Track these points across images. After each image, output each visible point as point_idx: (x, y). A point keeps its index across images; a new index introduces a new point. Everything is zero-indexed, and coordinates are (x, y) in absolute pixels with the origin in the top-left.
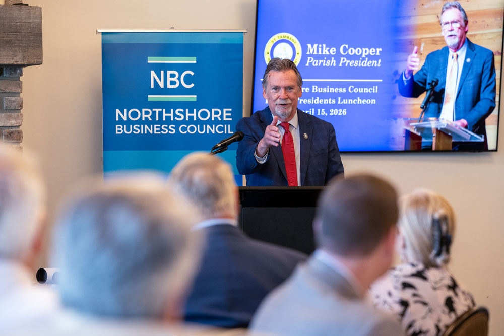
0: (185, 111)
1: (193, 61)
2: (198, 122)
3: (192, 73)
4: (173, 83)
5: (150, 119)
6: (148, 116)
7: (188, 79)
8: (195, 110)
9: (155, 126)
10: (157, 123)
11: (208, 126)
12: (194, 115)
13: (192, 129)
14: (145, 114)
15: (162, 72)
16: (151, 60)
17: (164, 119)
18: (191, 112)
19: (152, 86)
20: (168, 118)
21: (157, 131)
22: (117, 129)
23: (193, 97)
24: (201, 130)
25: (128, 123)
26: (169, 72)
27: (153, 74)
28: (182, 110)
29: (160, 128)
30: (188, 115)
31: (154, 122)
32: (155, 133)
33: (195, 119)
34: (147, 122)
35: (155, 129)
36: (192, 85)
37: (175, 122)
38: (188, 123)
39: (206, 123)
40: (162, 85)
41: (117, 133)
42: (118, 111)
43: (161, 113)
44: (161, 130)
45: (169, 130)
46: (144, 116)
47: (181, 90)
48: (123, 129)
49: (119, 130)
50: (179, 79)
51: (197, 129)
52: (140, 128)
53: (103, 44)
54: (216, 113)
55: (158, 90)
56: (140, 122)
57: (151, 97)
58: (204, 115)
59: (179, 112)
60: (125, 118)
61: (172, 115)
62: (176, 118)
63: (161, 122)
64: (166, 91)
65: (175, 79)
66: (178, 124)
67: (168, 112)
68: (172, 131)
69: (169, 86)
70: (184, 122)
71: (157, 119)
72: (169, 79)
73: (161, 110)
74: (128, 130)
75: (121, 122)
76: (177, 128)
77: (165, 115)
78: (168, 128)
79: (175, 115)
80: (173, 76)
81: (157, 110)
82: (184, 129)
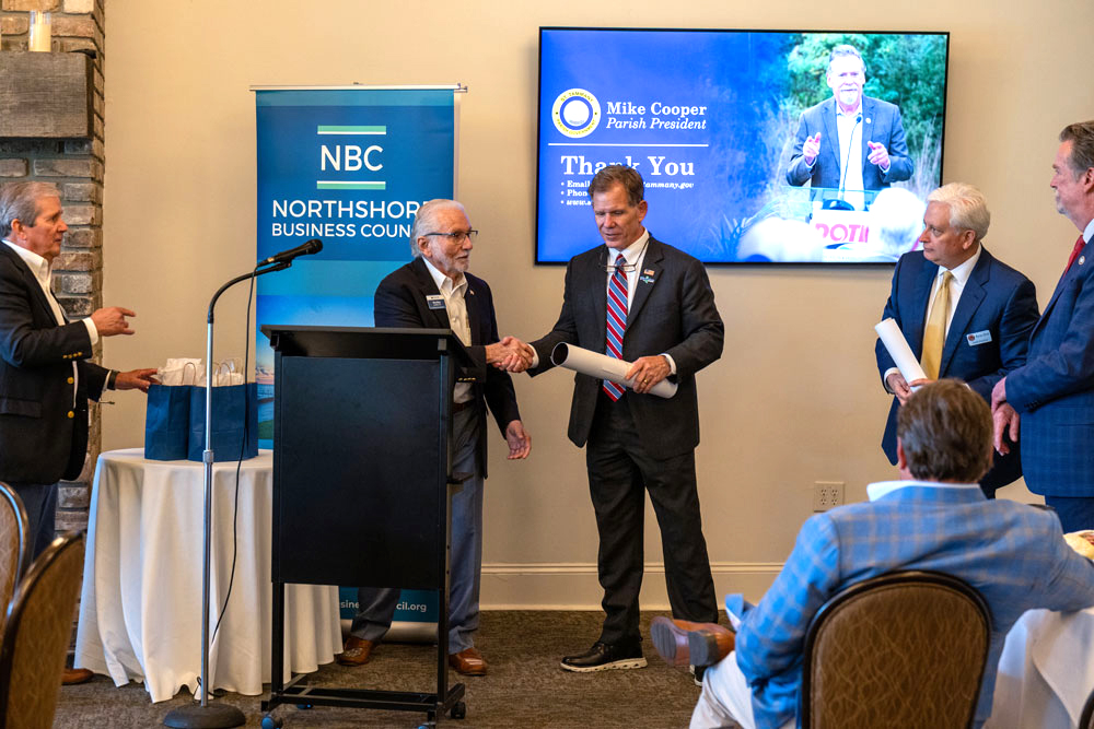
0: (369, 204)
1: (381, 131)
2: (388, 220)
3: (380, 150)
4: (353, 163)
5: (320, 216)
6: (317, 211)
7: (374, 158)
8: (383, 203)
9: (327, 225)
10: (329, 221)
11: (401, 227)
12: (382, 210)
13: (379, 231)
14: (312, 208)
15: (338, 148)
16: (323, 131)
17: (340, 216)
18: (378, 205)
19: (323, 168)
20: (346, 214)
21: (329, 233)
22: (274, 229)
23: (381, 185)
24: (392, 232)
25: (290, 220)
26: (348, 148)
27: (325, 150)
28: (365, 203)
29: (334, 228)
30: (373, 210)
31: (324, 219)
32: (327, 235)
33: (383, 216)
34: (315, 220)
35: (327, 230)
36: (380, 167)
37: (355, 220)
38: (373, 222)
39: (398, 222)
40: (337, 167)
41: (274, 234)
42: (276, 203)
43: (335, 207)
44: (336, 231)
45: (347, 231)
46: (310, 211)
47: (364, 174)
48: (282, 229)
49: (277, 230)
50: (362, 157)
51: (385, 230)
52: (305, 228)
53: (258, 108)
54: (413, 207)
55: (331, 174)
56: (305, 219)
57: (322, 184)
58: (396, 210)
59: (361, 205)
60: (285, 214)
61: (351, 209)
62: (357, 215)
63: (335, 220)
64: (343, 175)
65: (356, 158)
66: (358, 223)
67: (346, 205)
68: (351, 233)
69: (348, 168)
70: (368, 220)
71: (330, 216)
72: (348, 158)
73: (335, 202)
74: (289, 231)
75: (280, 218)
76: (357, 229)
77: (341, 209)
78: (345, 229)
79: (355, 210)
80: (353, 153)
81: (330, 203)
82: (368, 230)
